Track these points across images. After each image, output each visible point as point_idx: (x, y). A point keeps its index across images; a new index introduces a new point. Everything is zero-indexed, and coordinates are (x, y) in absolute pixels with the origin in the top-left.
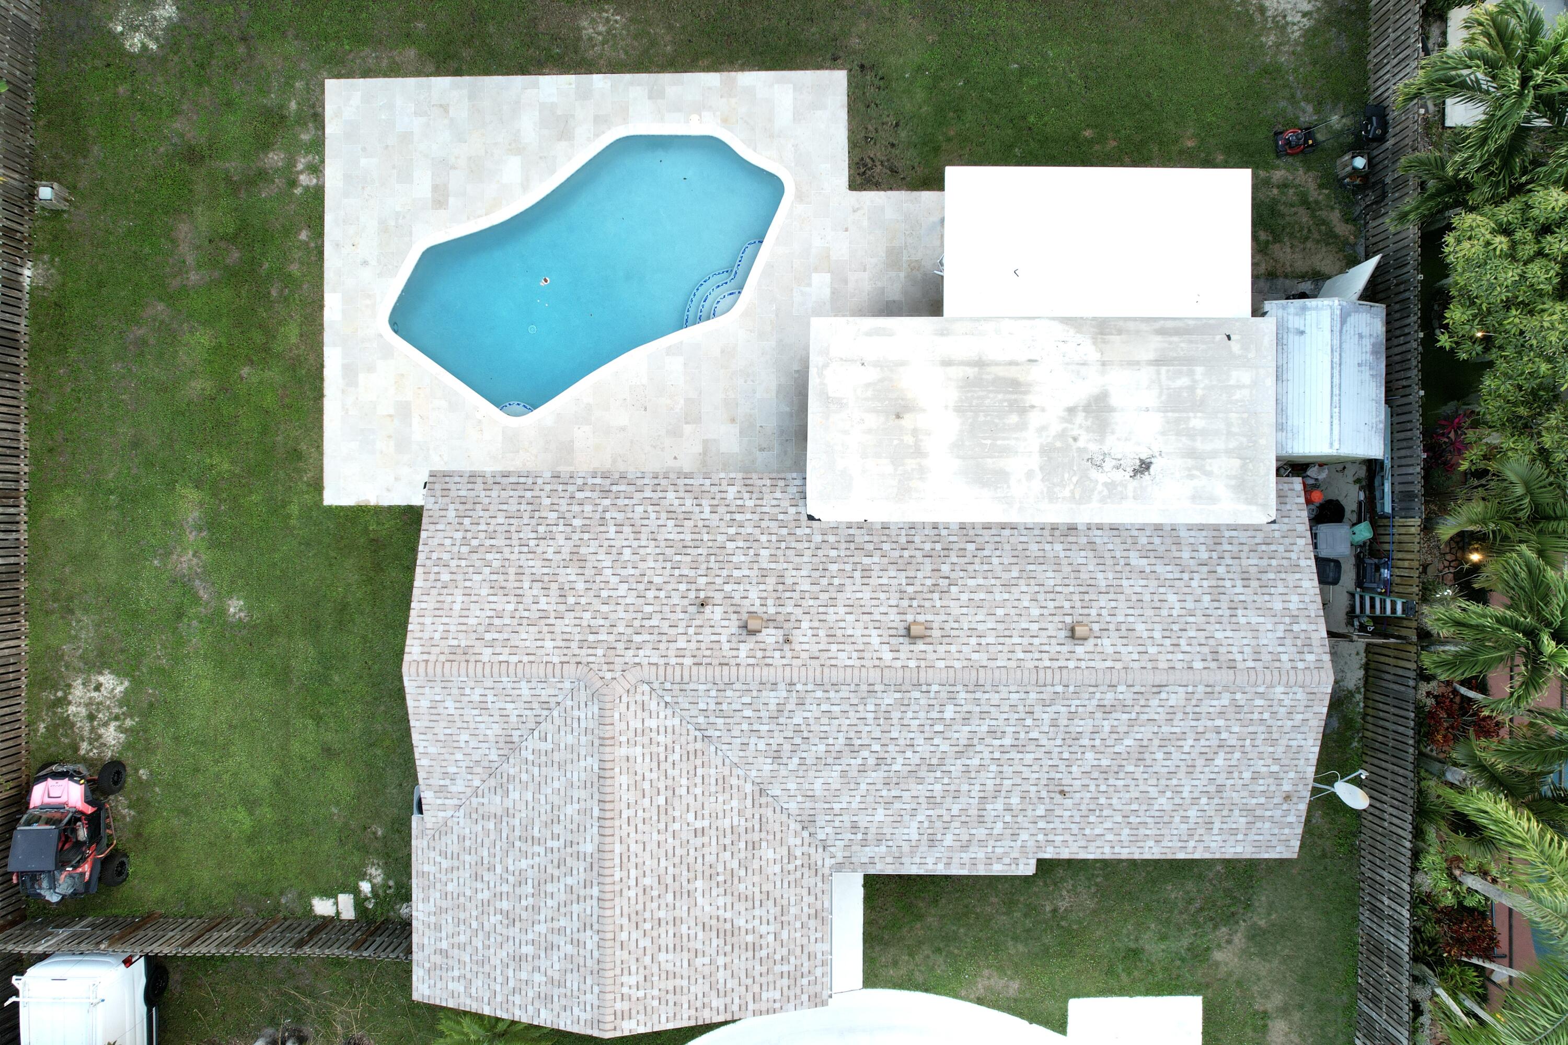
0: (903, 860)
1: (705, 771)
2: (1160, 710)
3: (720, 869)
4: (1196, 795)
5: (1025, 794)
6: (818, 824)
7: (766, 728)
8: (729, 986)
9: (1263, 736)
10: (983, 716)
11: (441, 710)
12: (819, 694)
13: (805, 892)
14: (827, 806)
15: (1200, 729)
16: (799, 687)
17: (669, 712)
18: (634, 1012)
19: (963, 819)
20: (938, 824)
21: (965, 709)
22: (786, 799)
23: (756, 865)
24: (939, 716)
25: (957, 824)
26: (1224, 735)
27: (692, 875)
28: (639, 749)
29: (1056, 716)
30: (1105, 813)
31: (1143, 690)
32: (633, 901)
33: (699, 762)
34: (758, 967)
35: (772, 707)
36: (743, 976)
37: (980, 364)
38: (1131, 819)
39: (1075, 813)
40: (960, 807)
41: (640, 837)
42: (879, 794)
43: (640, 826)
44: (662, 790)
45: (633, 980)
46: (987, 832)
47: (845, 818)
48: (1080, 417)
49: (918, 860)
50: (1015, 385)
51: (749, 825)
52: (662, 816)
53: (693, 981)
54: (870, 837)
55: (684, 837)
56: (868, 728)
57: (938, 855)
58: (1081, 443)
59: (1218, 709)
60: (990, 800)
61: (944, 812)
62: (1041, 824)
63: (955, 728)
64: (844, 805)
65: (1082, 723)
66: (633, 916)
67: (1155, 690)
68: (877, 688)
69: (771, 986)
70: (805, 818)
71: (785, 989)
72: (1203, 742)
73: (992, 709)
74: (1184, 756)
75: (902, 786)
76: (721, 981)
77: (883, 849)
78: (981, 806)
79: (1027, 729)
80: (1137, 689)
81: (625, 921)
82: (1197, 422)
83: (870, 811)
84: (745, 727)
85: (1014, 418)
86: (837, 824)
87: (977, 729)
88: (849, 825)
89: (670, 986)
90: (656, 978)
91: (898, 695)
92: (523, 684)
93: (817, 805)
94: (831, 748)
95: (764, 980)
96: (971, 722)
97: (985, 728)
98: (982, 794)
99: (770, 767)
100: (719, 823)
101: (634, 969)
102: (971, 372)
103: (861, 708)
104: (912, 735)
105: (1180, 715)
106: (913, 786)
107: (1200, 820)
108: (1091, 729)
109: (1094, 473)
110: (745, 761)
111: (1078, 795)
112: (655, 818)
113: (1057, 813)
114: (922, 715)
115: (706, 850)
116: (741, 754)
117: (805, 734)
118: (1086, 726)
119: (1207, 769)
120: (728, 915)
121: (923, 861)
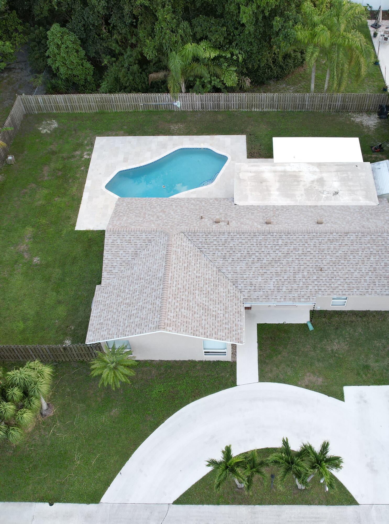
0: (269, 297)
1: (201, 261)
2: (348, 241)
3: (204, 289)
4: (367, 271)
5: (309, 271)
6: (239, 283)
7: (221, 248)
8: (206, 326)
9: (385, 250)
10: (291, 243)
11: (115, 243)
12: (238, 236)
13: (234, 305)
14: (242, 276)
15: (363, 248)
16: (232, 234)
17: (190, 242)
18: (171, 325)
19: (289, 281)
20: (280, 283)
21: (285, 241)
22: (228, 273)
23: (217, 291)
24: (277, 243)
25: (287, 283)
26: (371, 250)
27: (195, 289)
28: (179, 250)
29: (315, 243)
30: (337, 278)
31: (341, 234)
32: (174, 291)
33: (198, 258)
34: (217, 323)
35: (223, 241)
36: (211, 325)
37: (285, 172)
38: (347, 281)
39: (327, 278)
40: (287, 276)
41: (178, 273)
42: (259, 271)
43: (178, 270)
44: (186, 262)
45: (172, 315)
46: (297, 286)
47: (248, 281)
48: (315, 183)
49: (274, 297)
50: (295, 176)
51: (215, 279)
52: (186, 269)
53: (193, 321)
54: (256, 288)
55: (193, 277)
56: (254, 248)
57: (281, 295)
58: (316, 188)
59: (367, 241)
60: (297, 273)
61: (282, 278)
62: (316, 283)
63: (282, 248)
64: (247, 276)
65: (324, 246)
66: (174, 295)
67: (346, 234)
68: (256, 234)
69: (222, 331)
70: (234, 281)
71: (227, 334)
72: (365, 252)
73: (294, 241)
74: (360, 257)
75: (267, 268)
76: (203, 324)
77: (262, 293)
78: (294, 276)
79: (306, 248)
80: (339, 234)
81: (171, 296)
82: (350, 183)
83: (256, 278)
84: (214, 248)
85: (296, 183)
86: (245, 283)
87: (290, 248)
88: (249, 283)
89: (185, 320)
90: (180, 316)
91: (264, 237)
92: (144, 234)
93: (238, 276)
94: (242, 255)
95: (219, 328)
96: (288, 245)
97: (292, 248)
98: (294, 271)
99: (222, 262)
100: (205, 276)
101: (173, 311)
102: (282, 174)
103: (252, 241)
104: (269, 250)
105: (355, 243)
106: (270, 268)
107: (370, 281)
108: (327, 248)
109: (321, 195)
110: (214, 259)
111: (327, 271)
112: (183, 269)
113: (321, 278)
114: (271, 243)
115: (200, 283)
116: (213, 257)
117: (234, 250)
118: (325, 247)
119: (368, 262)
120: (207, 304)
121: (276, 298)
